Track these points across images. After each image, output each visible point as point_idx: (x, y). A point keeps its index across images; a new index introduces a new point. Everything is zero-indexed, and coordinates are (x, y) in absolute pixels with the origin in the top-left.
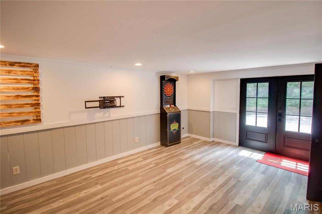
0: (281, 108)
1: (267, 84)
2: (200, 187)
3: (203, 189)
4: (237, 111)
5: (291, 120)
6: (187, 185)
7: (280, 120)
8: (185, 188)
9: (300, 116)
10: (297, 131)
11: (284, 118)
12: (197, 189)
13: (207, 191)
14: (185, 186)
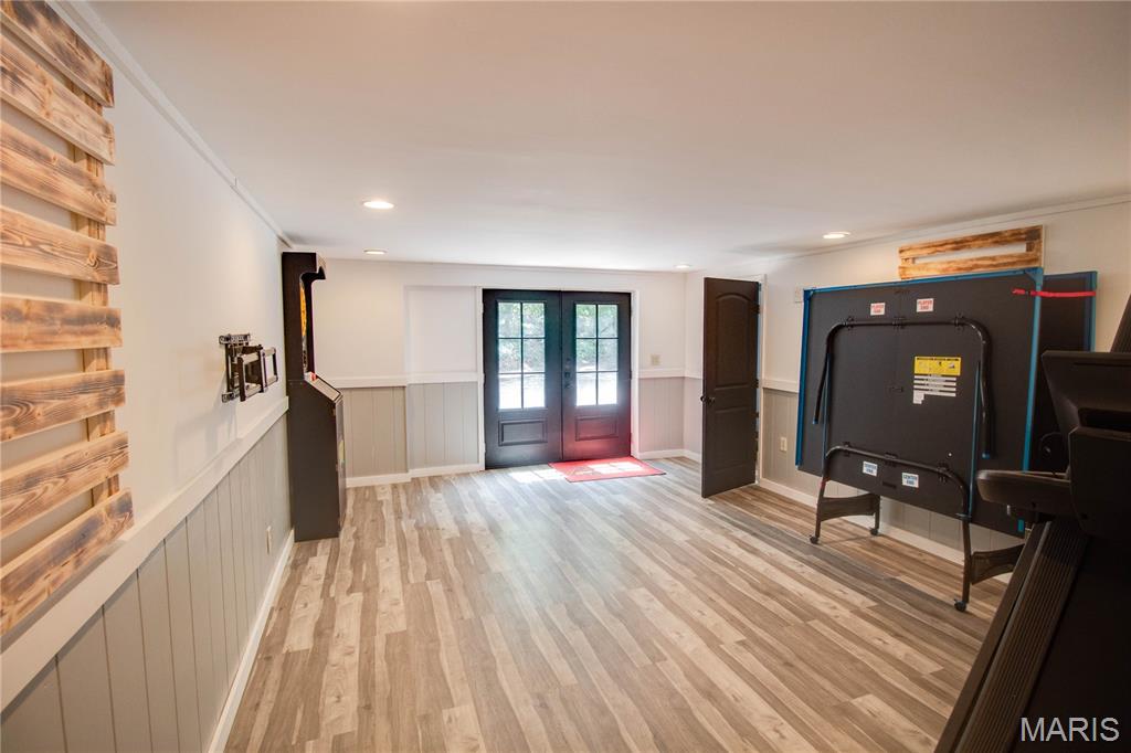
0: (568, 360)
1: (540, 307)
4: (480, 378)
5: (586, 381)
7: (567, 385)
9: (597, 372)
10: (594, 403)
11: (574, 379)
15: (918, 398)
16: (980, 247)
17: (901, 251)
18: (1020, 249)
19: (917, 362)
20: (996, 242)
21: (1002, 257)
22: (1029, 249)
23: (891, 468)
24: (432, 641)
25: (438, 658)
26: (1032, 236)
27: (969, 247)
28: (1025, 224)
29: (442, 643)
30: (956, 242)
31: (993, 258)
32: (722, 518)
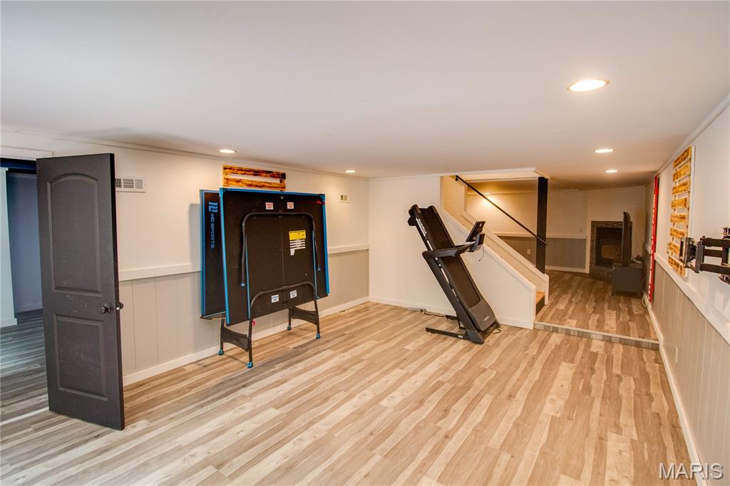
2: (336, 435)
3: (330, 431)
6: (366, 439)
8: (368, 430)
12: (343, 430)
13: (322, 428)
14: (371, 434)
15: (292, 252)
16: (266, 176)
17: (225, 169)
18: (277, 181)
19: (290, 234)
20: (271, 176)
21: (274, 183)
22: (281, 182)
23: (284, 294)
24: (519, 425)
25: (522, 414)
26: (283, 176)
27: (261, 176)
28: (281, 171)
29: (513, 420)
30: (254, 171)
31: (270, 183)
32: (202, 406)
